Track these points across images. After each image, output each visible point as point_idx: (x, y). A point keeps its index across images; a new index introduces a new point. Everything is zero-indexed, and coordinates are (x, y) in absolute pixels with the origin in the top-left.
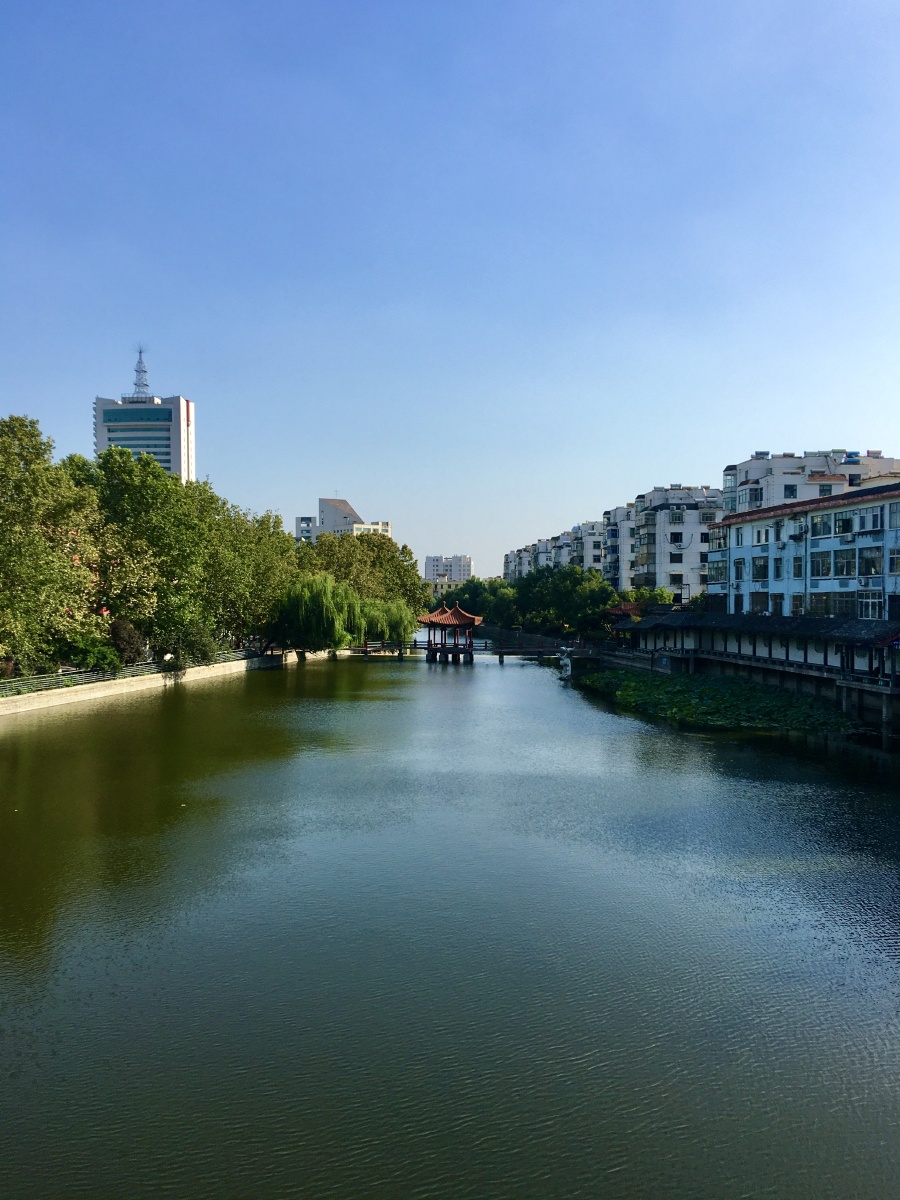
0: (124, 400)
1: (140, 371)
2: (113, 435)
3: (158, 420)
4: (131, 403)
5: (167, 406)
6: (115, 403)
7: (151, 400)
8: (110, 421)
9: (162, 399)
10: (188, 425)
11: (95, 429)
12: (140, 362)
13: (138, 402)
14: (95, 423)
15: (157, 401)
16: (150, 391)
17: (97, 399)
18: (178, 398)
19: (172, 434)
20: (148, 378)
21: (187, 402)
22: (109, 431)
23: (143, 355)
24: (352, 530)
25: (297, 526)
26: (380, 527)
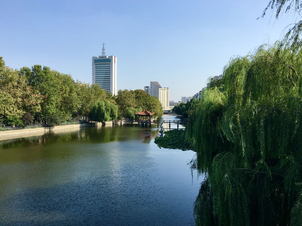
0: (99, 57)
1: (103, 49)
3: (107, 62)
4: (101, 58)
5: (109, 58)
6: (97, 58)
7: (106, 57)
8: (96, 62)
9: (108, 57)
10: (115, 63)
11: (92, 64)
12: (103, 47)
13: (103, 57)
14: (92, 63)
15: (107, 57)
16: (105, 55)
17: (93, 57)
18: (112, 56)
19: (111, 65)
20: (105, 51)
21: (115, 57)
22: (96, 65)
23: (104, 45)
24: (159, 90)
25: (145, 89)
26: (166, 89)
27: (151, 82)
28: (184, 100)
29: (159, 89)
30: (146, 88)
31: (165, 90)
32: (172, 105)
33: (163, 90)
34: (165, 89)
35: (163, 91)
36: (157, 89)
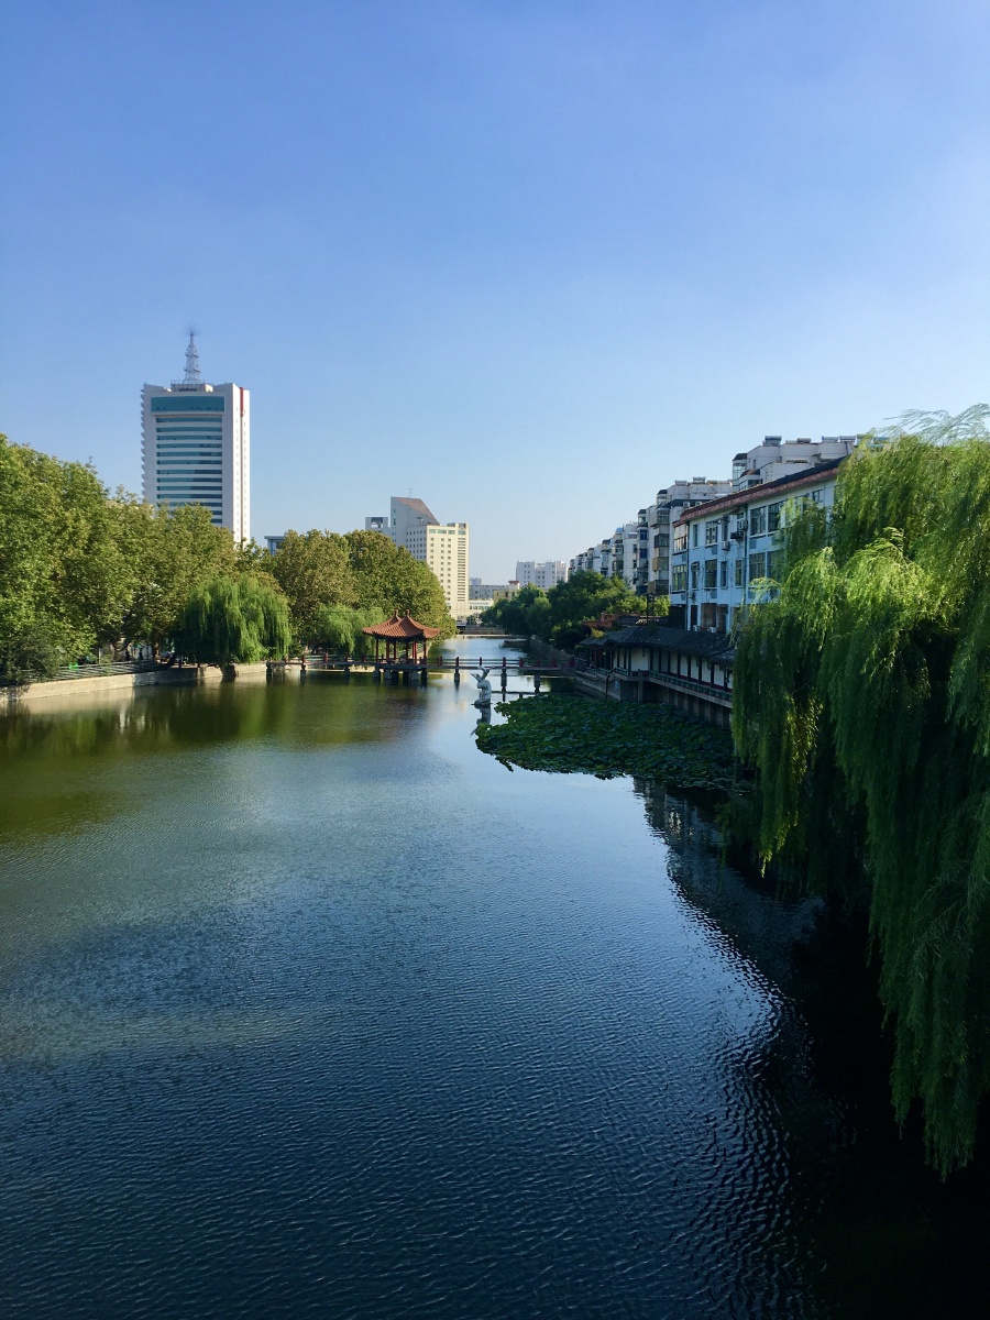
0: (173, 386)
1: (191, 356)
2: (162, 425)
3: (209, 409)
4: (180, 390)
5: (219, 395)
6: (162, 390)
7: (202, 387)
8: (158, 409)
9: (215, 387)
10: (242, 415)
11: (142, 419)
12: (191, 346)
13: (188, 390)
14: (142, 413)
15: (209, 388)
16: (201, 378)
17: (145, 386)
18: (231, 385)
19: (223, 425)
20: (200, 363)
21: (242, 389)
22: (158, 421)
23: (194, 338)
24: (425, 532)
25: (368, 525)
26: (456, 529)
27: (395, 501)
28: (527, 575)
29: (429, 527)
30: (375, 526)
31: (451, 532)
32: (478, 595)
33: (444, 532)
34: (451, 528)
35: (442, 536)
36: (420, 529)
